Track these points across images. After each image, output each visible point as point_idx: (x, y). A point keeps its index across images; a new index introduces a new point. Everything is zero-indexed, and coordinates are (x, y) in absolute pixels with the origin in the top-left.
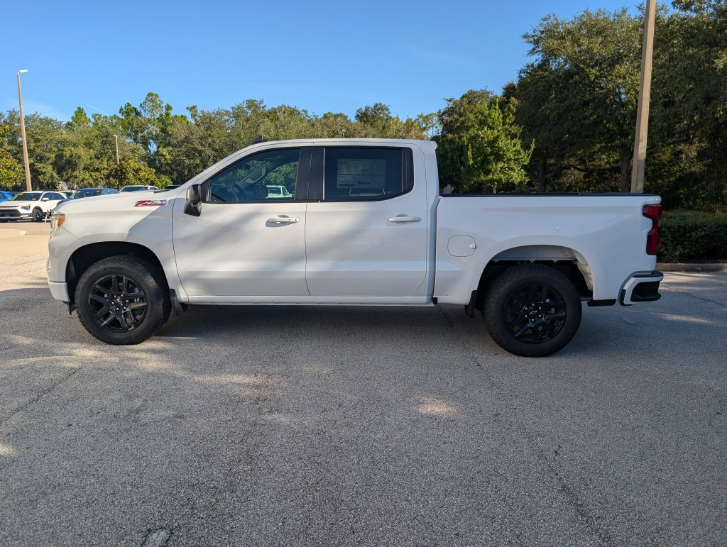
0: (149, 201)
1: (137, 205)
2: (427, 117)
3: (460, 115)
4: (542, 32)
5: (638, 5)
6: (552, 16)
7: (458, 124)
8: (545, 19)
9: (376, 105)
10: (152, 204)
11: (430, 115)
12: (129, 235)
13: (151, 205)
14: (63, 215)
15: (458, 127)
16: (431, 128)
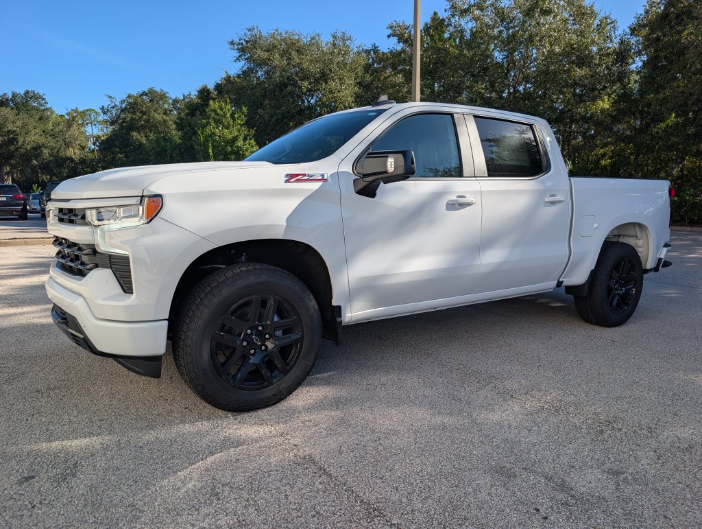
0: (304, 175)
1: (287, 181)
2: (83, 112)
3: (143, 113)
4: (247, 42)
5: (332, 33)
6: (256, 28)
7: (142, 122)
8: (249, 30)
9: (27, 92)
10: (310, 179)
11: (87, 110)
12: (288, 227)
13: (308, 180)
14: (160, 196)
15: (142, 125)
16: (90, 125)
